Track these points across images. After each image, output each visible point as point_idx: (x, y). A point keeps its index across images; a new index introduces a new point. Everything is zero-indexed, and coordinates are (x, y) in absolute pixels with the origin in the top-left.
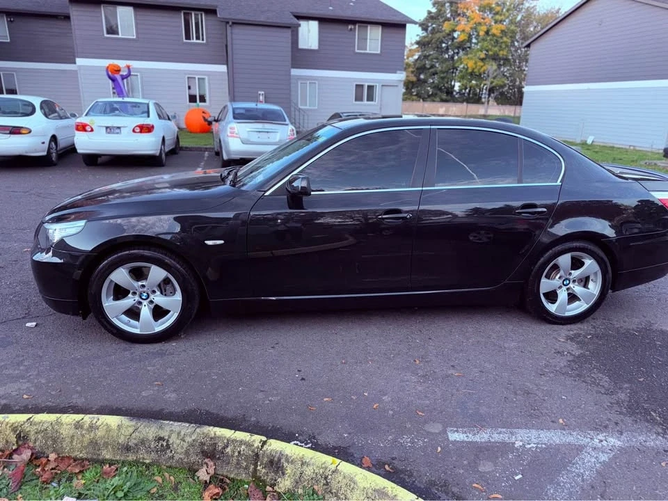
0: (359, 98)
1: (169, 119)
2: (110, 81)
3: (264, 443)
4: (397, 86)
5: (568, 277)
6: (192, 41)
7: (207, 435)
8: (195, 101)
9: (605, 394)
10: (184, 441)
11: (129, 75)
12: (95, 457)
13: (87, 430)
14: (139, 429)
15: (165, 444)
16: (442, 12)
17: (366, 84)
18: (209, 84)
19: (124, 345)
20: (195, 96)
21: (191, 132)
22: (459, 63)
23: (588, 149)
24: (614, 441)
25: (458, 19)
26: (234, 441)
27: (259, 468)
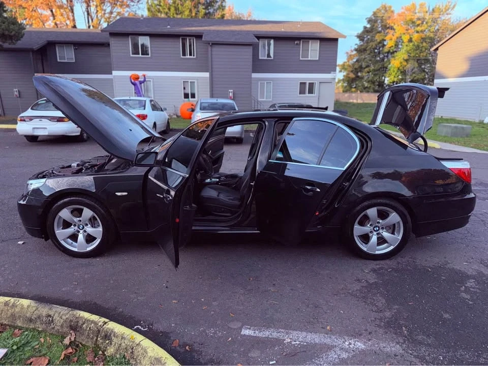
0: (302, 92)
1: (162, 110)
2: (133, 86)
3: (105, 323)
4: (331, 82)
5: (377, 225)
6: (186, 57)
7: (74, 316)
8: (188, 98)
9: (376, 312)
10: (62, 318)
11: (145, 80)
12: (13, 324)
13: (11, 307)
14: (39, 309)
15: (51, 319)
16: (374, 27)
17: (308, 82)
18: (198, 85)
19: (68, 258)
20: (188, 94)
21: (184, 119)
22: (388, 63)
23: (483, 127)
24: (360, 345)
25: (387, 31)
26: (88, 320)
27: (99, 339)
